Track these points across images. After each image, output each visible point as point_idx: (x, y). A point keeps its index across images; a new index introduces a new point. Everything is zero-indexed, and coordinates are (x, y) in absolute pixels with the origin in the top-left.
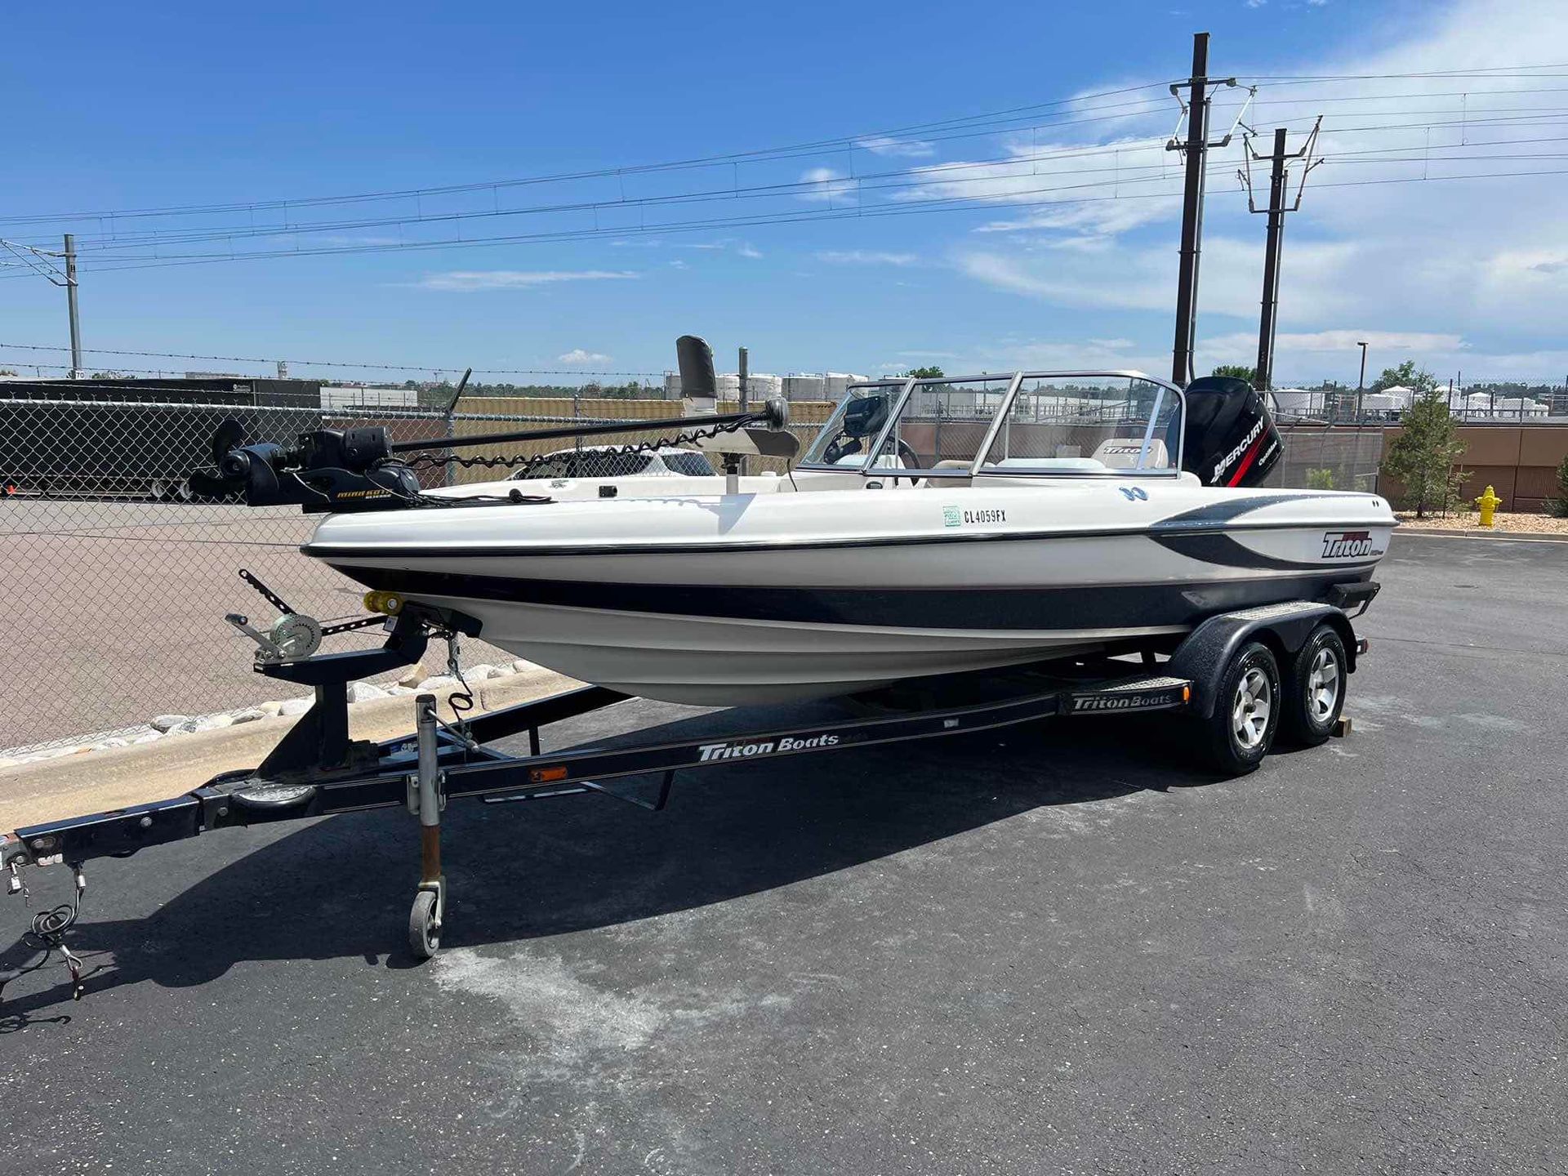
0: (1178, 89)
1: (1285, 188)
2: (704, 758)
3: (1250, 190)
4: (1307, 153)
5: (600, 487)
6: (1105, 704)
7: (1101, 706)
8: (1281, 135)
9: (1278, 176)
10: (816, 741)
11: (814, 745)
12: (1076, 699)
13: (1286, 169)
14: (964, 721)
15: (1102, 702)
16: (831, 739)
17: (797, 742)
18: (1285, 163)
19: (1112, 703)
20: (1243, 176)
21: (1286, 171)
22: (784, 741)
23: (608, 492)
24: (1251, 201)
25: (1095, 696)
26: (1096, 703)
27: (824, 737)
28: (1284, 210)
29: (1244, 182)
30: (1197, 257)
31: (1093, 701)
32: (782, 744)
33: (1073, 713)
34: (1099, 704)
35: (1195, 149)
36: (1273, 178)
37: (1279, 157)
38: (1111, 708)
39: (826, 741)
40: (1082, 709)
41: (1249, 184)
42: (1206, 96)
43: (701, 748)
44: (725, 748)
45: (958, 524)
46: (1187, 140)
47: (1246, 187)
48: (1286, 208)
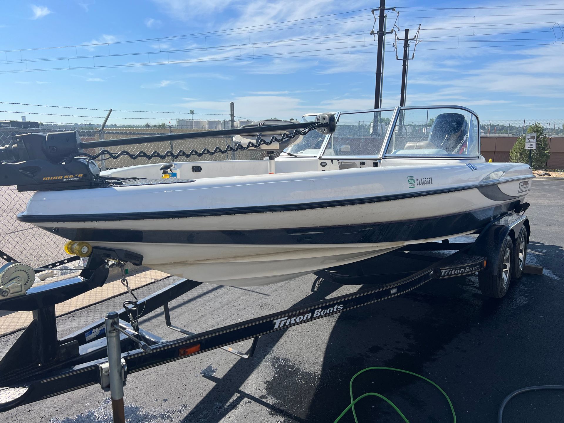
0: (374, 11)
1: (409, 51)
2: (276, 326)
3: (396, 51)
4: (416, 38)
5: (193, 167)
6: (454, 272)
7: (453, 273)
8: (407, 31)
9: (406, 46)
10: (332, 309)
11: (331, 311)
12: (442, 271)
13: (409, 44)
14: (399, 289)
15: (453, 271)
16: (339, 307)
17: (323, 311)
18: (409, 42)
19: (458, 271)
20: (395, 46)
21: (409, 45)
22: (316, 311)
23: (197, 169)
24: (397, 55)
25: (450, 269)
26: (450, 272)
27: (336, 306)
28: (408, 59)
29: (395, 48)
30: (382, 75)
31: (449, 271)
32: (316, 313)
33: (441, 278)
34: (452, 272)
35: (381, 34)
36: (404, 47)
37: (406, 39)
38: (457, 274)
39: (337, 308)
40: (444, 275)
41: (396, 49)
42: (385, 14)
43: (274, 321)
44: (287, 320)
45: (414, 186)
46: (378, 31)
47: (395, 50)
48: (409, 58)
